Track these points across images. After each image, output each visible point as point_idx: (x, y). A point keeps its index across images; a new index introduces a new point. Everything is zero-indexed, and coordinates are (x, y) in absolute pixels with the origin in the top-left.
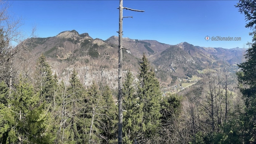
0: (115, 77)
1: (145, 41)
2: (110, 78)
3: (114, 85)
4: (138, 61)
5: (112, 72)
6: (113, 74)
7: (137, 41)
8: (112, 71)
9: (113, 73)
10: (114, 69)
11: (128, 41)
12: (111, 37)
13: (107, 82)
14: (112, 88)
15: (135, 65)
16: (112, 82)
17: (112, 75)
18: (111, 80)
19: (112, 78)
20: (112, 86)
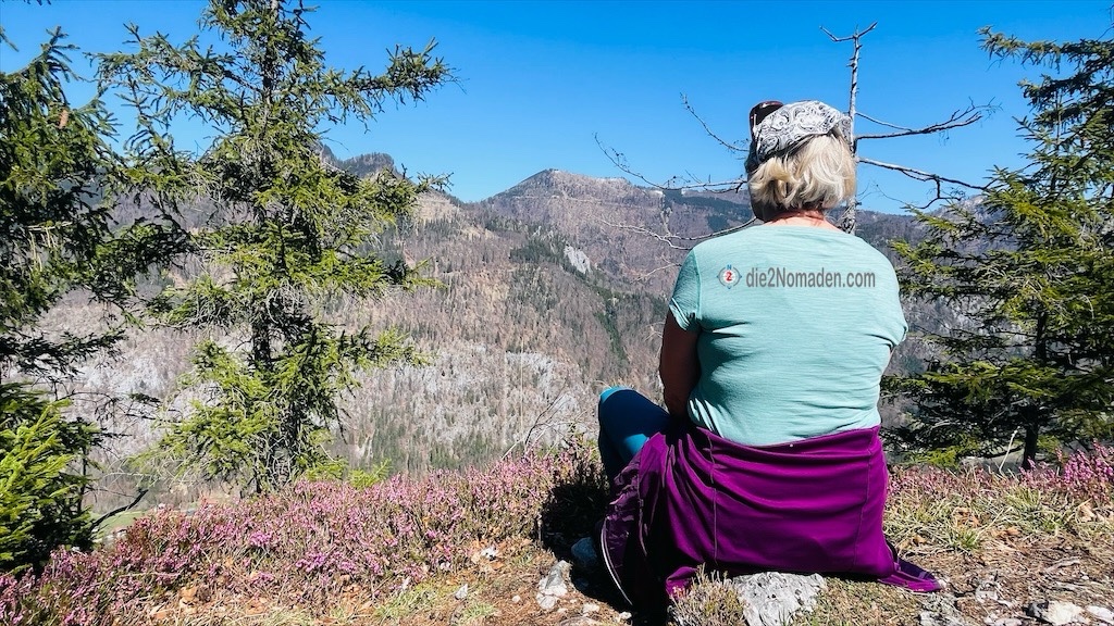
0: (461, 382)
1: (724, 197)
2: (432, 388)
3: (450, 420)
4: (608, 304)
5: (451, 359)
6: (455, 370)
7: (673, 196)
8: (452, 350)
9: (455, 362)
10: (461, 344)
11: (623, 194)
12: (535, 177)
13: (418, 405)
14: (439, 434)
15: (577, 328)
16: (439, 409)
17: (447, 371)
18: (437, 399)
19: (447, 385)
20: (439, 426)
